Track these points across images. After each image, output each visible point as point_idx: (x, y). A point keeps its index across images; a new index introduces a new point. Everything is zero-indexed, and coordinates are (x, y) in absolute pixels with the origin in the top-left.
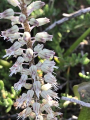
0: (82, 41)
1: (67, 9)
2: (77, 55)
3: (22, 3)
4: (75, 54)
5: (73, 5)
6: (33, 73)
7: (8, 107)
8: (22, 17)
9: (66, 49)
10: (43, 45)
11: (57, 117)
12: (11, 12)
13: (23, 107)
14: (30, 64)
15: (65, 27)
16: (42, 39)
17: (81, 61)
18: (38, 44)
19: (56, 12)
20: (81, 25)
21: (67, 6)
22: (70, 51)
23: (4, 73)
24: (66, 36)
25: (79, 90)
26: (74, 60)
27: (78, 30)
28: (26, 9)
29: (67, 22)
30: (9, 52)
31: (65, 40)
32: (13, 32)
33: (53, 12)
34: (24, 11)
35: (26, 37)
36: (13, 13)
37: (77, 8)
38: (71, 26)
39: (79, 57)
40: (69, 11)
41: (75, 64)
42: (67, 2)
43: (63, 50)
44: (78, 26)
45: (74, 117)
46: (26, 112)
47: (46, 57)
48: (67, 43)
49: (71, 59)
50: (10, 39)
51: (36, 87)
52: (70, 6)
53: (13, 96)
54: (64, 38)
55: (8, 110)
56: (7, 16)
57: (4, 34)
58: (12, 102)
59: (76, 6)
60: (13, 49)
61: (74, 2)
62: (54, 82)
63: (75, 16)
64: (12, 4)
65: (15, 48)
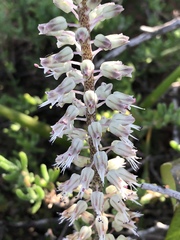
0: (175, 81)
1: (145, 17)
2: (168, 107)
3: (81, 6)
4: (164, 105)
5: (158, 9)
6: (95, 136)
7: (35, 202)
8: (82, 33)
9: (145, 94)
10: (111, 84)
11: (133, 219)
12: (61, 23)
13: (63, 204)
14: (89, 119)
15: (142, 52)
16: (115, 74)
17: (174, 119)
18: (103, 83)
19: (125, 23)
20: (175, 49)
21: (147, 12)
22: (153, 98)
23: (22, 140)
24: (144, 70)
25: (173, 171)
26: (162, 117)
27: (167, 58)
28: (87, 18)
29: (147, 43)
30: (52, 96)
31: (141, 78)
32: (63, 59)
33: (119, 23)
34: (84, 21)
35: (86, 68)
36: (66, 25)
37: (166, 16)
38: (155, 51)
39: (170, 110)
40: (150, 21)
41: (164, 124)
42: (148, 3)
43: (139, 96)
44: (168, 52)
45: (160, 225)
46: (77, 208)
47: (120, 106)
48: (144, 84)
49: (156, 113)
50: (53, 73)
51: (100, 162)
52: (152, 11)
53: (43, 182)
54: (139, 74)
55: (35, 209)
56: (54, 30)
57: (46, 63)
58: (43, 194)
59: (164, 11)
60: (60, 91)
61: (161, 3)
62: (131, 153)
63: (165, 31)
64: (62, 7)
65: (65, 90)
